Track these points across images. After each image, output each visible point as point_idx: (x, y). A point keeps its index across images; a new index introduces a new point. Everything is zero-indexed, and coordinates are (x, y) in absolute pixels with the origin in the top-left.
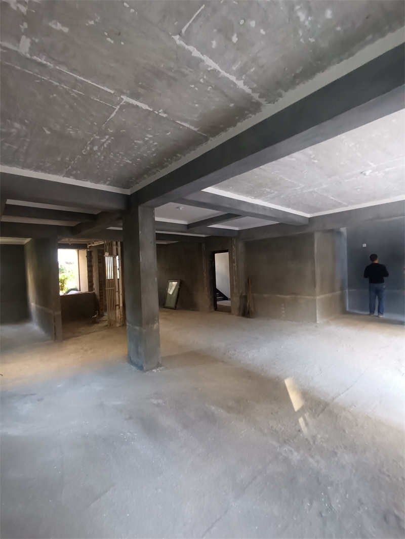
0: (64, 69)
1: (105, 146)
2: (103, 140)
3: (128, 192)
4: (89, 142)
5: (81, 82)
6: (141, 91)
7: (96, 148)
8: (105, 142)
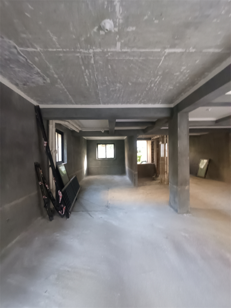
0: (135, 50)
1: (158, 82)
2: (156, 80)
3: (172, 106)
4: (149, 83)
5: (143, 52)
6: (177, 42)
7: (153, 85)
8: (157, 80)
